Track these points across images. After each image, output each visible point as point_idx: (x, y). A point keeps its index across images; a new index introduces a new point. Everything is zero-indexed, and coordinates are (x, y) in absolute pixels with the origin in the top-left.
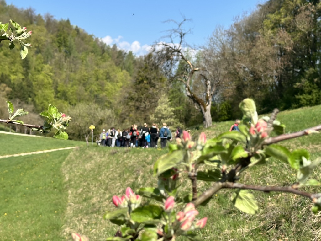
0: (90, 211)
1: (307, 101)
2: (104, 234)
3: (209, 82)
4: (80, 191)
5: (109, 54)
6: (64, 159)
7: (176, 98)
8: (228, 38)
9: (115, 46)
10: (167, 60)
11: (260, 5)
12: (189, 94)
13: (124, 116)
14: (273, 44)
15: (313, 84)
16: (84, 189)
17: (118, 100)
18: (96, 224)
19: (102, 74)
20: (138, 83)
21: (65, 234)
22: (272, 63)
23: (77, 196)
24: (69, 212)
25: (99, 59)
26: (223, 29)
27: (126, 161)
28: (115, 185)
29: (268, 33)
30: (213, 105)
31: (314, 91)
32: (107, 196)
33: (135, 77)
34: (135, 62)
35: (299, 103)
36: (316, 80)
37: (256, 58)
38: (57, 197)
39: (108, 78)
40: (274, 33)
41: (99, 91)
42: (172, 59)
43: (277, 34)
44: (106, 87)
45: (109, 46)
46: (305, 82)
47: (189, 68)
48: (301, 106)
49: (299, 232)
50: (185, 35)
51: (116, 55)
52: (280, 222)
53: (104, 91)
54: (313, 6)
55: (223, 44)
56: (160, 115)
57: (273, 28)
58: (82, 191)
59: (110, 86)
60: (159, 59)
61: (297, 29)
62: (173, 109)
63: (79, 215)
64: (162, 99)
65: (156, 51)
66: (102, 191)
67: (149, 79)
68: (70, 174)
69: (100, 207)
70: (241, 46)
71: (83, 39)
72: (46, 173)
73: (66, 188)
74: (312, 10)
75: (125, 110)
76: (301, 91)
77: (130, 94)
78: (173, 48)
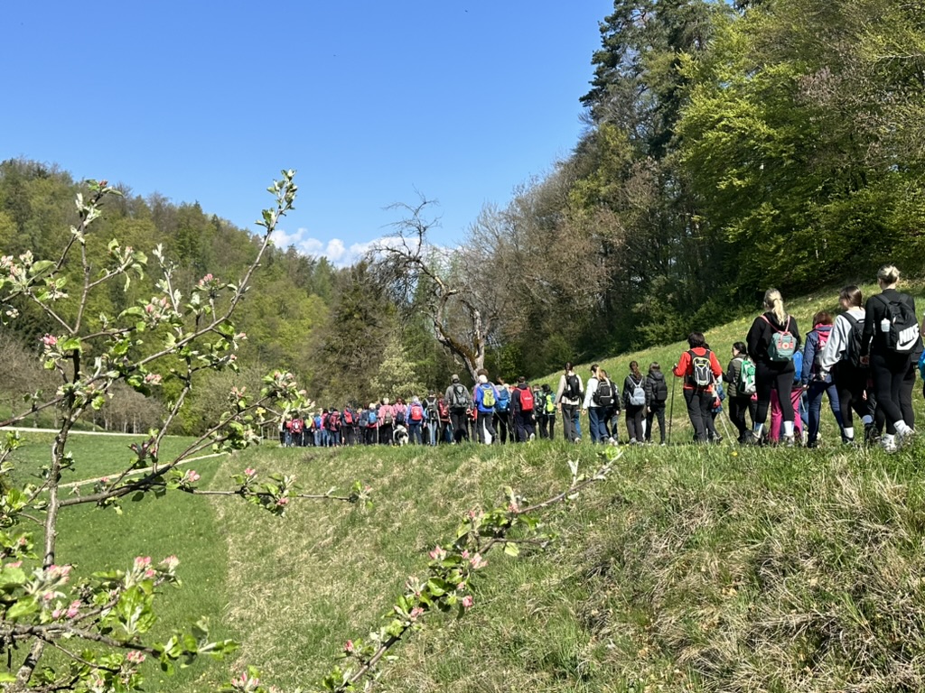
0: (275, 573)
1: (657, 335)
2: (308, 611)
3: (477, 313)
4: (249, 537)
5: (281, 266)
6: (211, 478)
7: (416, 344)
8: (507, 225)
9: (292, 249)
10: (398, 278)
11: (560, 164)
12: (442, 338)
13: (319, 384)
14: (588, 234)
15: (666, 304)
16: (259, 532)
17: (305, 353)
18: (289, 596)
19: (271, 305)
20: (342, 319)
21: (231, 619)
22: (590, 269)
23: (245, 546)
24: (234, 578)
25: (263, 277)
26: (495, 210)
27: (333, 473)
28: (318, 520)
29: (579, 215)
30: (488, 352)
31: (669, 317)
32: (305, 542)
33: (337, 309)
34: (333, 278)
35: (643, 339)
36: (670, 296)
37: (560, 262)
38: (207, 552)
39: (283, 311)
40: (590, 214)
41: (266, 337)
42: (407, 276)
43: (596, 216)
44: (280, 330)
45: (280, 249)
46: (651, 301)
47: (439, 289)
48: (647, 345)
49: (635, 576)
50: (427, 230)
51: (296, 267)
52: (606, 563)
53: (276, 338)
54: (656, 162)
55: (498, 237)
56: (390, 379)
57: (586, 206)
58: (254, 537)
59: (289, 326)
60: (381, 278)
61: (630, 205)
62: (414, 364)
63: (255, 582)
64: (391, 347)
65: (375, 262)
66: (294, 533)
67: (363, 311)
68: (226, 505)
69: (294, 564)
70: (532, 240)
71: (228, 240)
72: (178, 508)
73: (222, 533)
74: (655, 169)
75: (321, 373)
76: (645, 318)
77: (328, 341)
78: (407, 254)
